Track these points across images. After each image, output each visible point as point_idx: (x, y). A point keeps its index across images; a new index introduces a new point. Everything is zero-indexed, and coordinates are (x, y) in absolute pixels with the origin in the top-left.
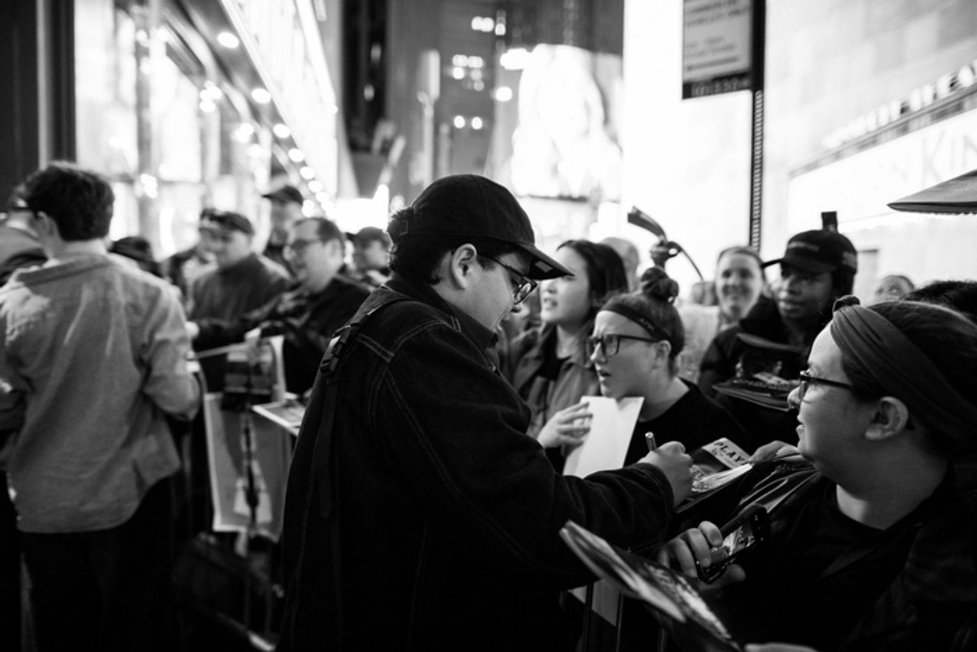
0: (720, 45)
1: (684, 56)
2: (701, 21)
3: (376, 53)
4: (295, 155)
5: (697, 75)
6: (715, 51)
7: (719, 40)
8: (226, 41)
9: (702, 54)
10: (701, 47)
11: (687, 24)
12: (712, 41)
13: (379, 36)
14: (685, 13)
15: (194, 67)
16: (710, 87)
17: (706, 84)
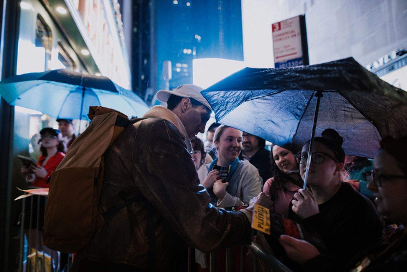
0: (289, 48)
1: (274, 53)
2: (280, 39)
3: (145, 62)
5: (280, 60)
6: (287, 51)
7: (289, 46)
8: (84, 52)
9: (282, 52)
10: (281, 49)
11: (274, 41)
12: (286, 47)
13: (147, 56)
14: (273, 37)
15: (71, 64)
16: (286, 65)
17: (285, 63)
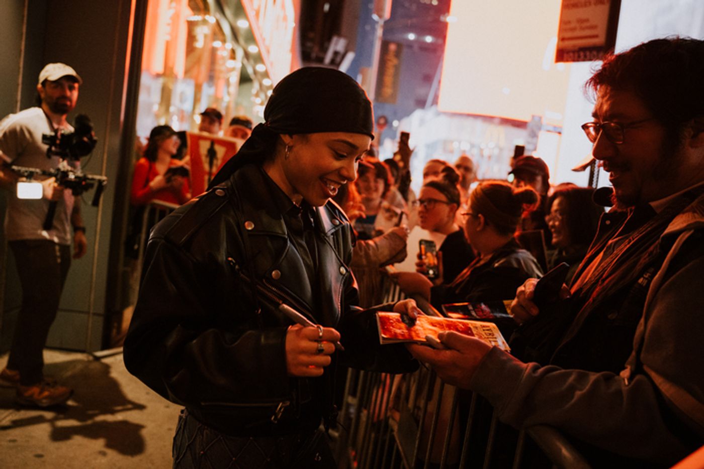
0: (586, 24)
1: (560, 30)
2: (575, 6)
4: (260, 68)
5: (568, 45)
6: (582, 29)
7: (587, 20)
9: (573, 30)
10: (573, 25)
12: (581, 21)
16: (576, 55)
17: (574, 52)
